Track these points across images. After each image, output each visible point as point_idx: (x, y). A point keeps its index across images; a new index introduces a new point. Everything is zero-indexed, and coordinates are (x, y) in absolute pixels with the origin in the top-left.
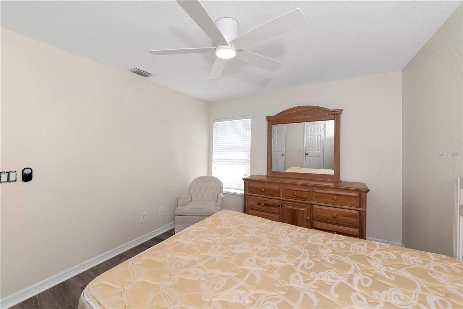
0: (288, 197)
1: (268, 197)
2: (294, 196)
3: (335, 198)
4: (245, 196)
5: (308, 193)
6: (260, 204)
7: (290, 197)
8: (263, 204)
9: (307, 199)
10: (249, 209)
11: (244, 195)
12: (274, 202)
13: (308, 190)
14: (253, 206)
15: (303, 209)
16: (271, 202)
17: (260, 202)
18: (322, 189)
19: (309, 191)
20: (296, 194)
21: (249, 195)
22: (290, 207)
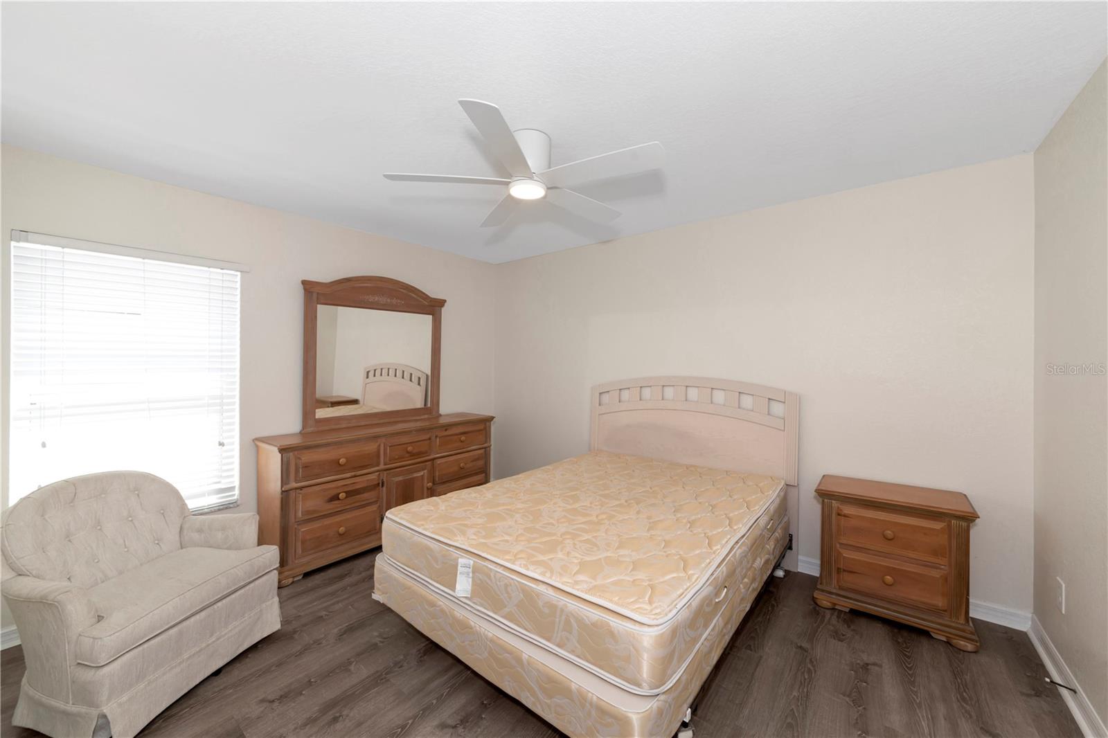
0: (396, 459)
1: (353, 474)
2: (407, 455)
3: (463, 438)
4: (284, 494)
5: (429, 441)
6: (335, 498)
7: (401, 458)
8: (342, 496)
9: (426, 452)
10: (298, 525)
11: (283, 492)
12: (368, 480)
13: (428, 436)
14: (314, 511)
15: (422, 473)
16: (361, 482)
17: (334, 492)
18: (446, 430)
19: (430, 439)
20: (410, 449)
21: (301, 488)
22: (401, 478)
